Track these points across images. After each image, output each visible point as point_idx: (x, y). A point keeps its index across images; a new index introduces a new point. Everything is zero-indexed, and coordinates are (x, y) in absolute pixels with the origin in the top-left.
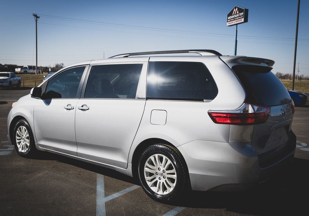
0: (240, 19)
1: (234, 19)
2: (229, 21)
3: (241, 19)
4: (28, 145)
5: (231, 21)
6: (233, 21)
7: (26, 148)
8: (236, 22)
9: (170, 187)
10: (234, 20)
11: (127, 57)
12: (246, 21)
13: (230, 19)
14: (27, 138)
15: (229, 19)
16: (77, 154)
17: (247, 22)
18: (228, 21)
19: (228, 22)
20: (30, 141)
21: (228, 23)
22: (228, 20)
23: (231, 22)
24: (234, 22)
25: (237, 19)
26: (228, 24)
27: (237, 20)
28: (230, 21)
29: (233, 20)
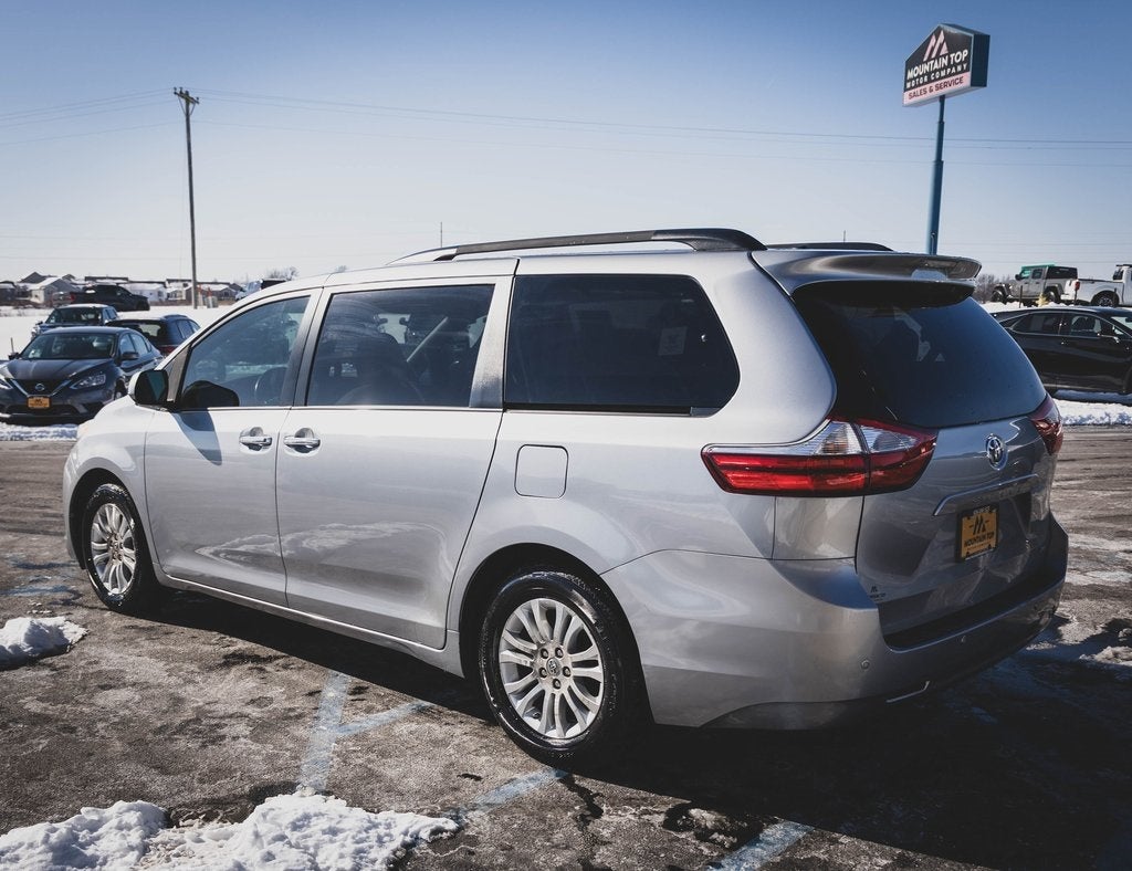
0: (954, 78)
1: (929, 78)
2: (911, 88)
3: (959, 76)
4: (132, 566)
5: (920, 85)
6: (927, 86)
7: (125, 580)
8: (938, 88)
9: (584, 708)
10: (930, 81)
11: (449, 258)
12: (979, 80)
13: (914, 78)
14: (129, 544)
15: (911, 80)
16: (286, 599)
17: (985, 86)
18: (908, 85)
19: (906, 90)
20: (136, 554)
21: (907, 93)
22: (906, 81)
23: (919, 89)
24: (931, 91)
25: (941, 78)
26: (907, 100)
27: (943, 81)
28: (916, 86)
29: (924, 83)
